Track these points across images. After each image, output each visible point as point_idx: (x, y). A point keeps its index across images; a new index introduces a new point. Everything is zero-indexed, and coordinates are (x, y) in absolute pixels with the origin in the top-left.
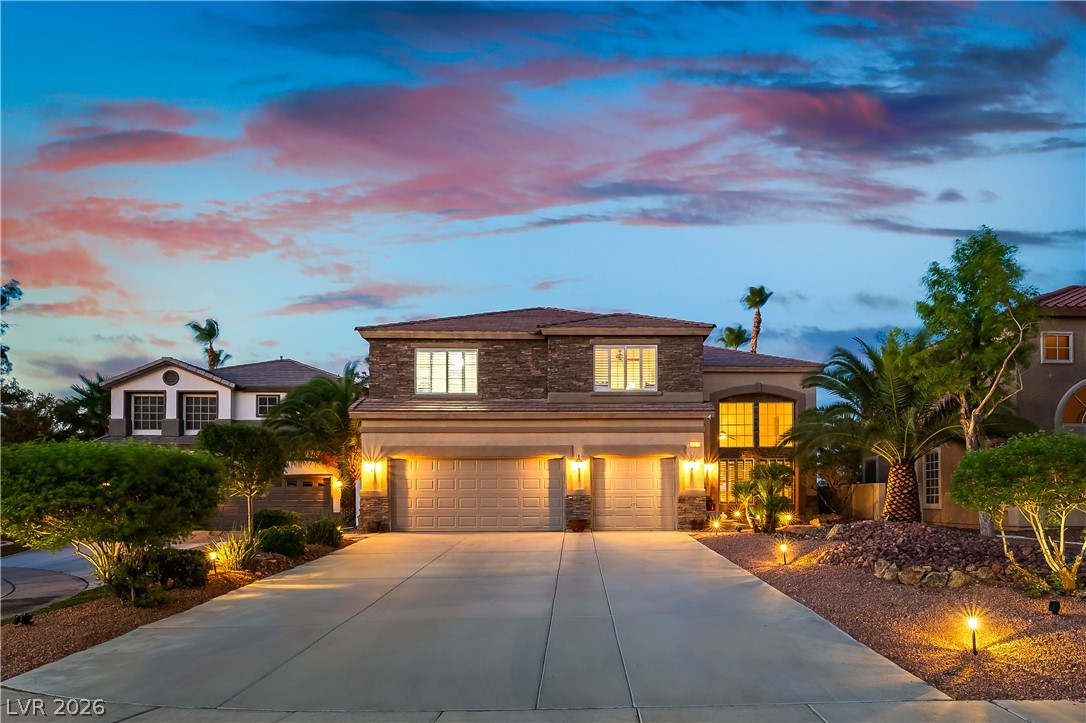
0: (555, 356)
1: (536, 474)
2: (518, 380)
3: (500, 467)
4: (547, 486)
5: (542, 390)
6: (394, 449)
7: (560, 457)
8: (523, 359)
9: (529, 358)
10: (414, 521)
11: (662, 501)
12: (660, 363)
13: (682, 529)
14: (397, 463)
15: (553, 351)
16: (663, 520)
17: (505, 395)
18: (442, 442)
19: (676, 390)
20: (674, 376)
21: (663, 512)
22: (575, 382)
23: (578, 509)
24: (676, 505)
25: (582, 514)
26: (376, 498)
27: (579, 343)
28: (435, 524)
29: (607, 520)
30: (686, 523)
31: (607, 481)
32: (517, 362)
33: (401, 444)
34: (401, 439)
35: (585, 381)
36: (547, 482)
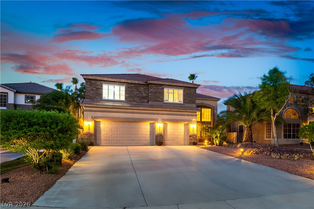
0: (152, 90)
1: (146, 127)
2: (139, 97)
3: (134, 125)
4: (149, 131)
5: (147, 101)
6: (96, 118)
7: (154, 122)
8: (140, 90)
9: (142, 90)
10: (103, 142)
11: (184, 137)
12: (184, 95)
13: (190, 145)
14: (97, 122)
15: (151, 88)
16: (184, 142)
17: (134, 101)
18: (114, 116)
19: (189, 103)
20: (188, 99)
21: (184, 140)
22: (158, 99)
23: (159, 138)
24: (189, 138)
25: (161, 140)
26: (90, 134)
27: (159, 87)
28: (111, 143)
29: (167, 142)
30: (191, 143)
31: (168, 130)
32: (138, 91)
33: (99, 116)
34: (99, 114)
35: (161, 99)
36: (149, 130)
